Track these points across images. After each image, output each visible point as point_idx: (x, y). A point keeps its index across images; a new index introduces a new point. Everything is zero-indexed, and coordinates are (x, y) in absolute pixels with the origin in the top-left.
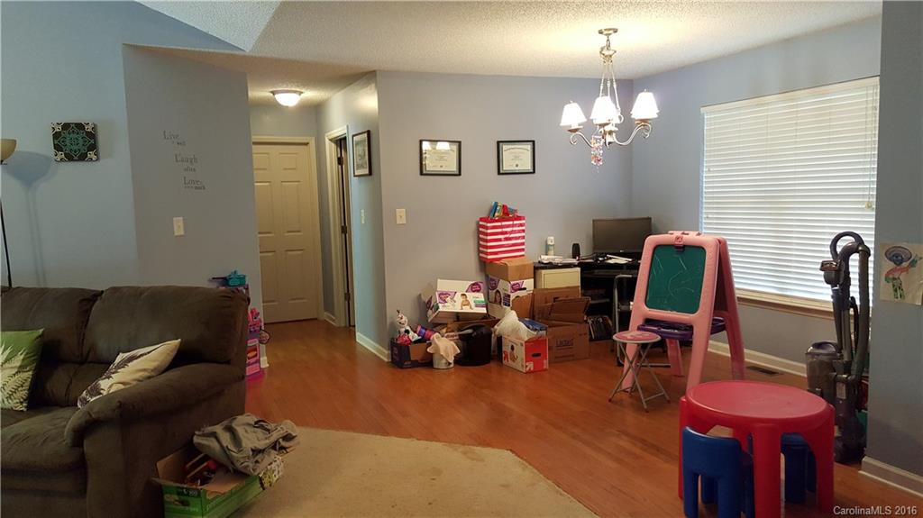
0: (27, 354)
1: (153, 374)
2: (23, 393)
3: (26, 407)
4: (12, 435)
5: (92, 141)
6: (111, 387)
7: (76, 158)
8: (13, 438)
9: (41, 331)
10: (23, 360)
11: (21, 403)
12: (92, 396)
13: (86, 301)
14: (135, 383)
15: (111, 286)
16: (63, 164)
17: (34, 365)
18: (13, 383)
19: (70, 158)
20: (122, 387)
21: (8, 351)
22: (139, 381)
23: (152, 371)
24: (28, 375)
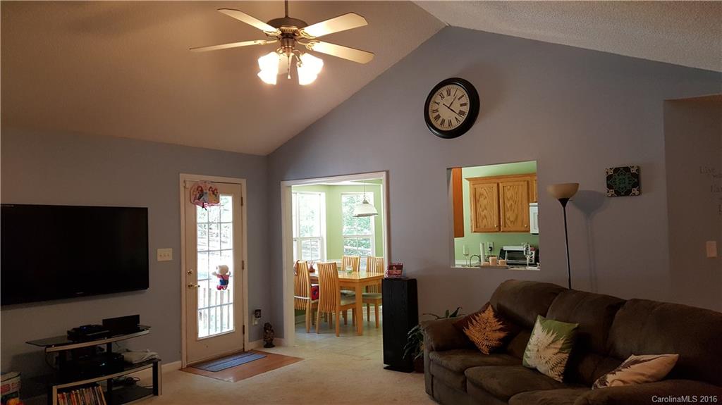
0: (566, 340)
1: (649, 379)
2: (561, 369)
3: (562, 380)
4: (543, 398)
5: (636, 180)
6: (613, 381)
7: (622, 194)
8: (543, 400)
9: (577, 325)
10: (563, 344)
11: (559, 376)
12: (601, 385)
13: (611, 307)
14: (632, 383)
15: (633, 298)
16: (613, 198)
17: (570, 349)
18: (555, 359)
19: (618, 194)
20: (621, 384)
21: (554, 336)
22: (637, 383)
23: (649, 377)
24: (565, 356)
